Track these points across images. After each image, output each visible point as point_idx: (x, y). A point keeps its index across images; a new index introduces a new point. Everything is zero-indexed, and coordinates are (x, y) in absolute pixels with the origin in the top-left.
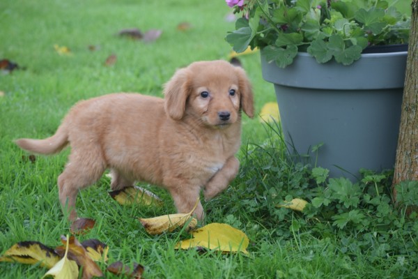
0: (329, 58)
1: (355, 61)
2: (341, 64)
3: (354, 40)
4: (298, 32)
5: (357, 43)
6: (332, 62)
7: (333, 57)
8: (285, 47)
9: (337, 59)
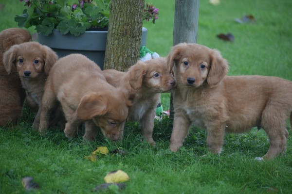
0: (67, 32)
1: (81, 34)
2: (74, 35)
3: (82, 24)
4: (55, 18)
5: (84, 25)
6: (69, 34)
7: (69, 31)
8: (48, 26)
9: (71, 32)
